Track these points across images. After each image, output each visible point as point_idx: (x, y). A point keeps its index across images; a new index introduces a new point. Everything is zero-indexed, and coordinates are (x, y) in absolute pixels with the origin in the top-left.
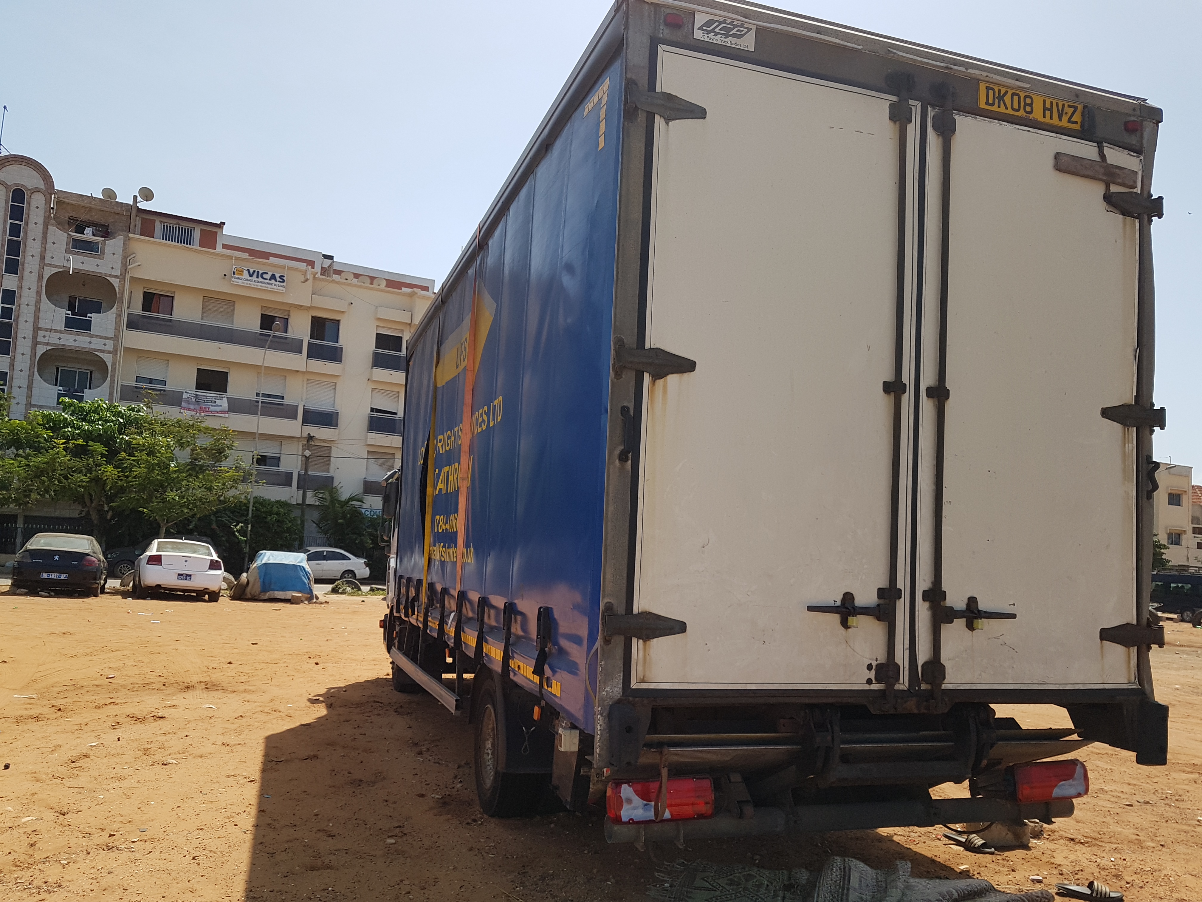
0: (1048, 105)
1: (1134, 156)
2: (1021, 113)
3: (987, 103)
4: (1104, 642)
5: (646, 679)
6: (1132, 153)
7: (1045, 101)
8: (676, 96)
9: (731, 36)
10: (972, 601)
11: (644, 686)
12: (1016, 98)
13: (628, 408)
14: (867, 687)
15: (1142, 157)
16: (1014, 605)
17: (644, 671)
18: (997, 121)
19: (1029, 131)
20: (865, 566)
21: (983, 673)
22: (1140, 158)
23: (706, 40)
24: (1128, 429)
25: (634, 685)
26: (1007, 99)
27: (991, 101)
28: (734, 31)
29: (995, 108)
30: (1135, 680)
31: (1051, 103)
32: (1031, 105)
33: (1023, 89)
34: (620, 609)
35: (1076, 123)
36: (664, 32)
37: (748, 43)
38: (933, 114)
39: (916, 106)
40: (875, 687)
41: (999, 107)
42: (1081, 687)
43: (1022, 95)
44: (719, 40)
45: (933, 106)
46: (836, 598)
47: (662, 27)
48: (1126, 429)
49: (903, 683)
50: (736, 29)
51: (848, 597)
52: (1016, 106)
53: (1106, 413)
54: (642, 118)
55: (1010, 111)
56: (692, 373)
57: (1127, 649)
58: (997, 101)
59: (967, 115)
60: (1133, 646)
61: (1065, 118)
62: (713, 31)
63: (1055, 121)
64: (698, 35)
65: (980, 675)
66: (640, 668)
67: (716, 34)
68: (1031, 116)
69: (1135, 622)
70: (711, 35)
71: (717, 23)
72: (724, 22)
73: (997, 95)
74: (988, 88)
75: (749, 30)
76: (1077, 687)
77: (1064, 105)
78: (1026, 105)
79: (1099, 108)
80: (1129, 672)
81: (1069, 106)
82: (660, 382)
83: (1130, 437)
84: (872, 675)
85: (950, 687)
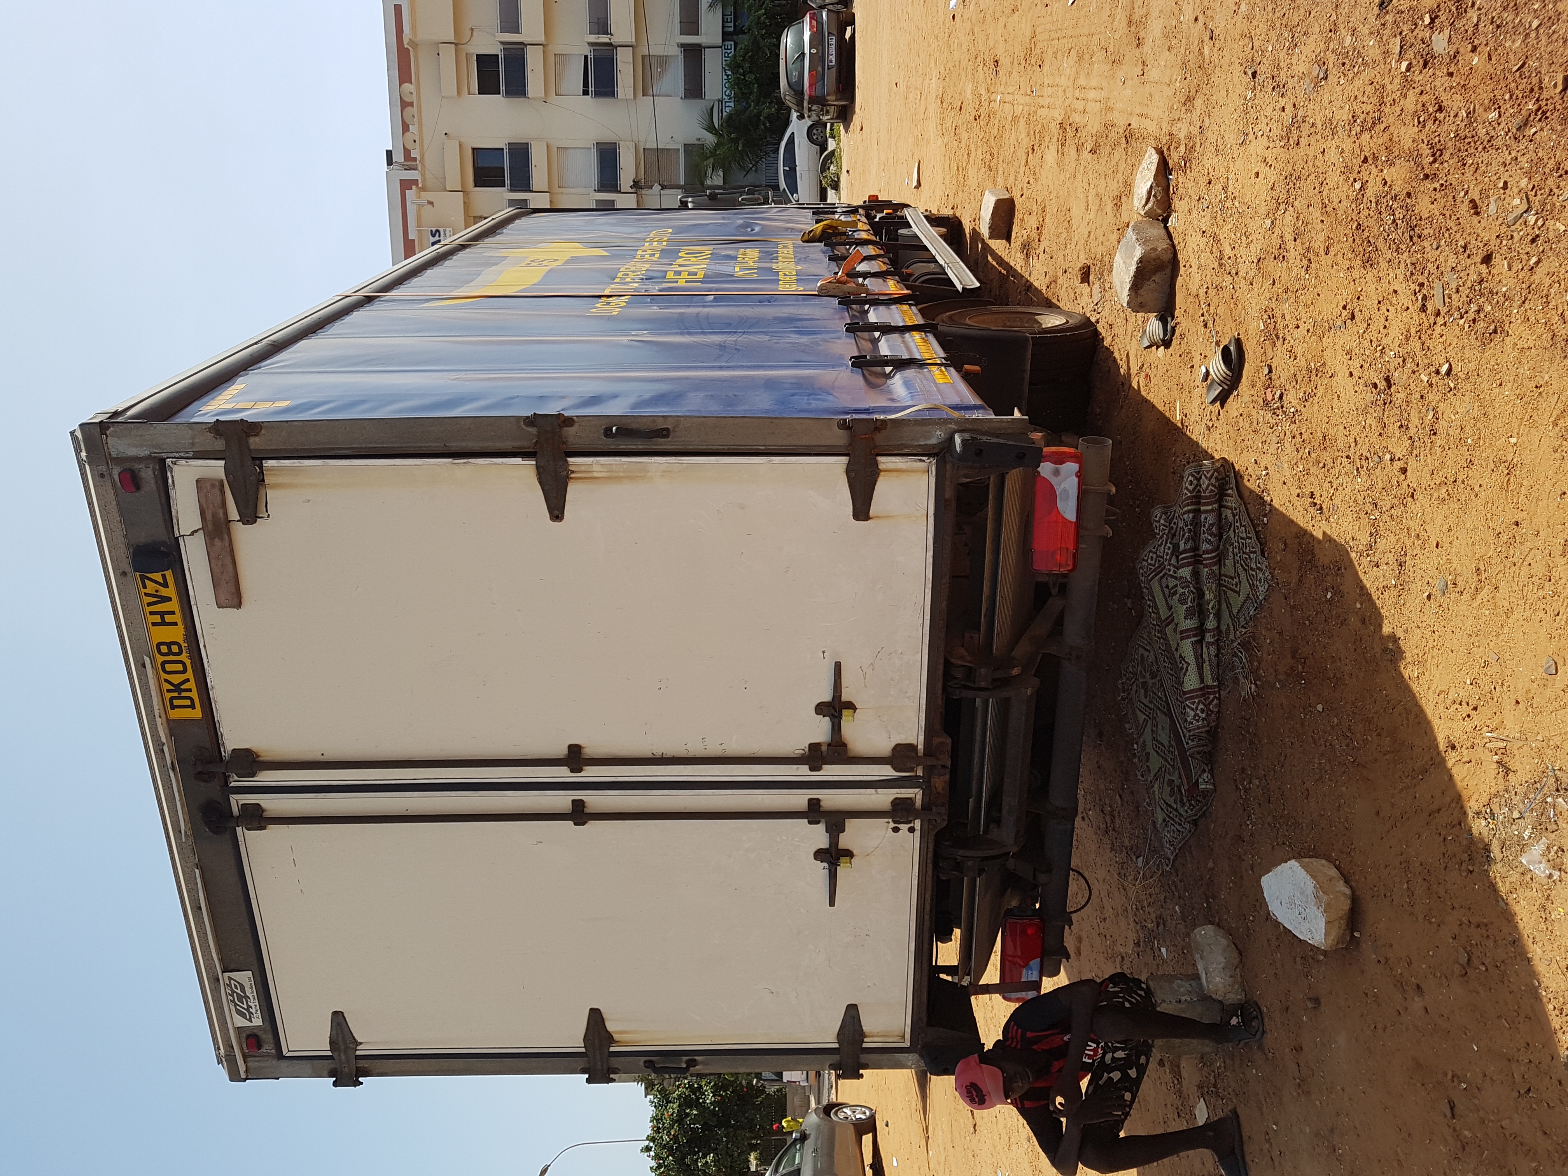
0: (157, 618)
1: (172, 477)
2: (184, 657)
3: (192, 706)
4: (871, 513)
5: (901, 1035)
6: (170, 481)
7: (154, 624)
8: (330, 1037)
9: (245, 993)
10: (821, 709)
11: (908, 1036)
12: (168, 667)
13: (645, 1062)
14: (917, 833)
15: (168, 461)
16: (824, 652)
17: (893, 1036)
18: (211, 693)
19: (205, 646)
20: (785, 838)
21: (908, 695)
22: (170, 464)
23: (260, 1015)
24: (573, 472)
25: (907, 1044)
26: (176, 679)
27: (188, 702)
28: (239, 991)
29: (194, 695)
30: (924, 461)
31: (151, 613)
32: (169, 645)
33: (153, 660)
34: (836, 1058)
35: (164, 576)
36: (268, 1048)
37: (245, 977)
38: (236, 778)
39: (237, 801)
40: (917, 824)
41: (190, 690)
42: (930, 553)
43: (160, 659)
44: (254, 1004)
45: (226, 779)
46: (821, 869)
47: (265, 1051)
48: (572, 475)
49: (915, 794)
50: (235, 990)
51: (820, 855)
52: (180, 667)
53: (557, 512)
54: (362, 1063)
55: (189, 674)
56: (602, 1010)
57: (882, 474)
58: (183, 694)
59: (219, 733)
60: (876, 464)
61: (164, 592)
62: (247, 1010)
63: (174, 605)
64: (257, 1022)
65: (909, 698)
66: (891, 1040)
67: (249, 1007)
68: (184, 645)
69: (844, 460)
70: (253, 1011)
71: (238, 1007)
72: (233, 1001)
73: (176, 694)
74: (173, 707)
75: (230, 979)
76: (930, 560)
77: (146, 594)
78: (170, 653)
79: (126, 537)
80: (913, 471)
81: (145, 587)
82: (616, 1037)
83: (583, 468)
84: (904, 827)
85: (921, 738)
